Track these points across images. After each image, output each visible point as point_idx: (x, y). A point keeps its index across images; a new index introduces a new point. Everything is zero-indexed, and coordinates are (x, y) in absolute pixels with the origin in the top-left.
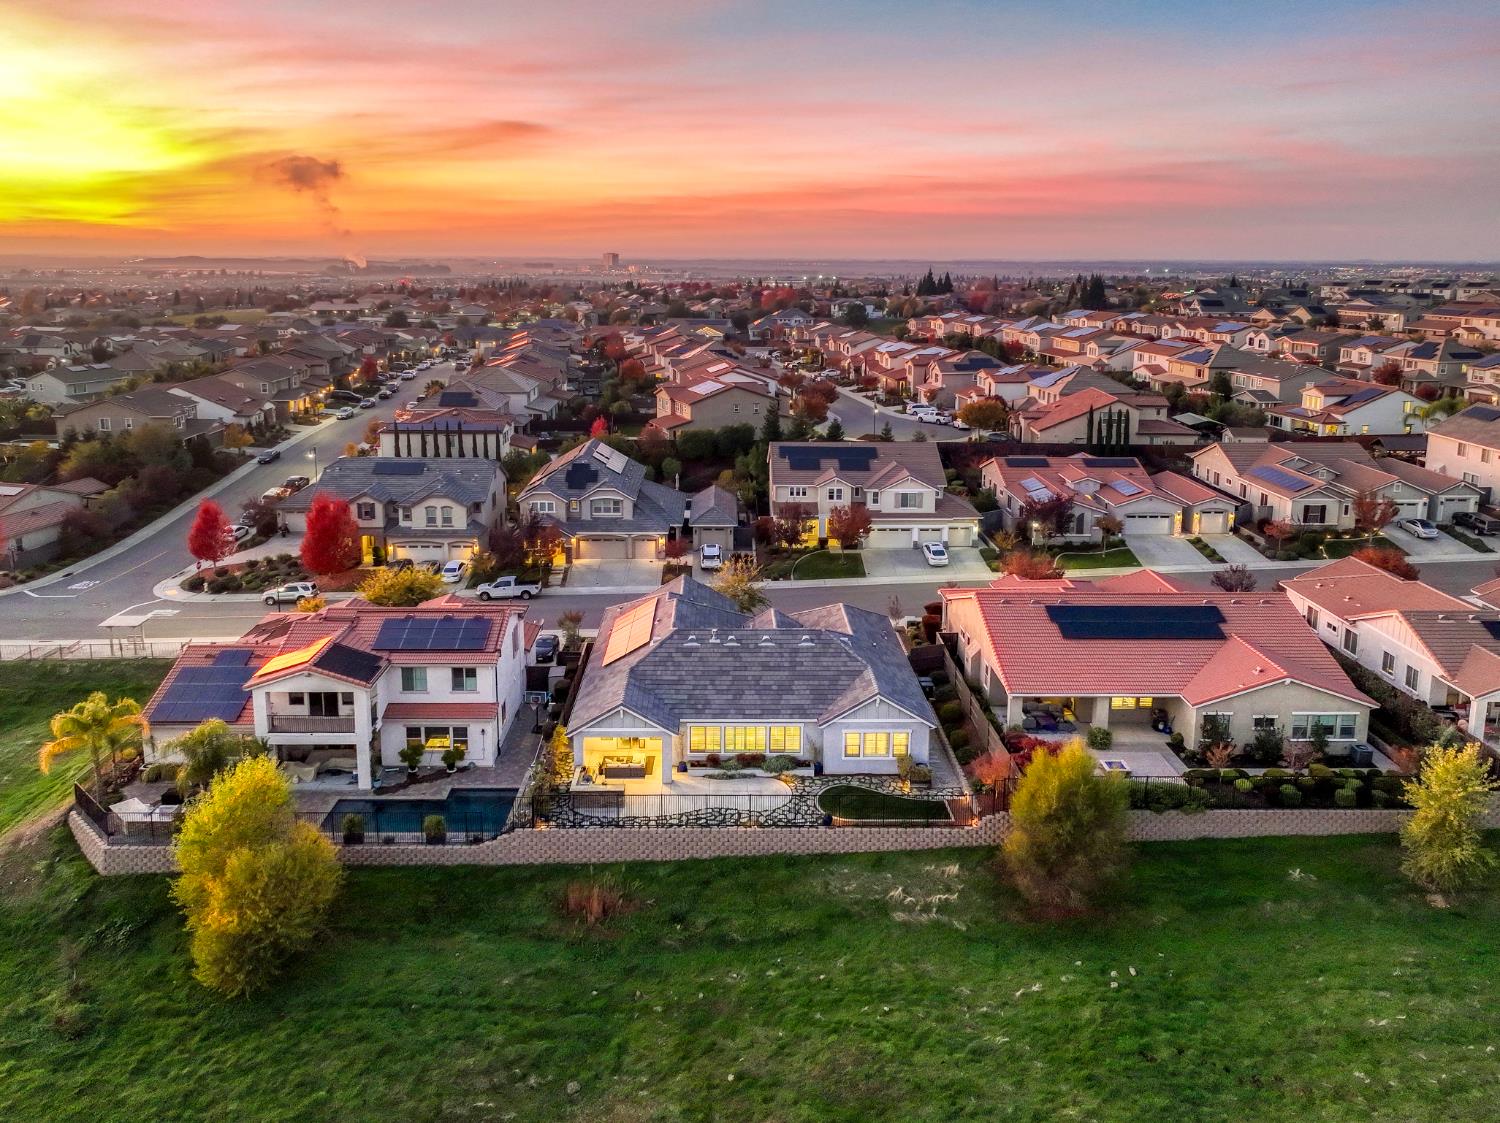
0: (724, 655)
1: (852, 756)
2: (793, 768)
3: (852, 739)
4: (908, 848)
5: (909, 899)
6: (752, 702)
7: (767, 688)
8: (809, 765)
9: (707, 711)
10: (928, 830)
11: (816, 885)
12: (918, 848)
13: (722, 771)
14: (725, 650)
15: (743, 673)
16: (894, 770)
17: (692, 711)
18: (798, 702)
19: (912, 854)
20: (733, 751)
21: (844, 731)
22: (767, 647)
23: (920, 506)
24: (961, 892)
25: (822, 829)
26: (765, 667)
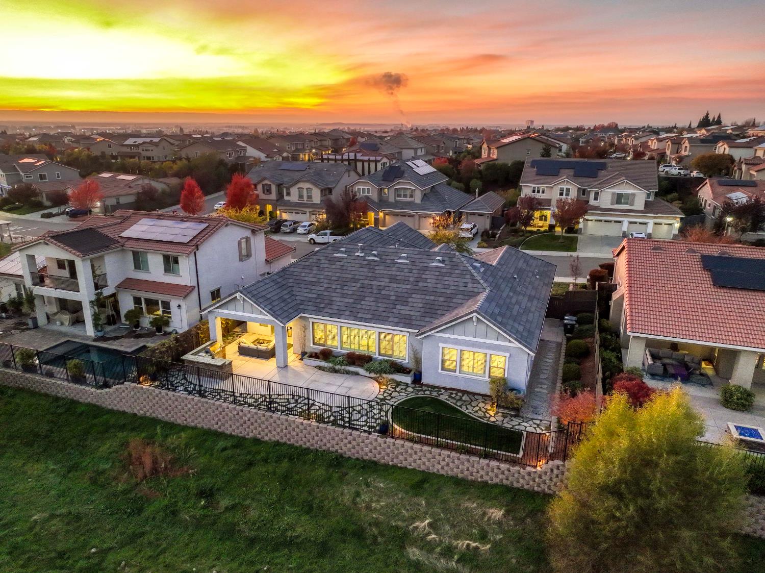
0: (362, 266)
1: (449, 370)
2: (391, 373)
3: (452, 354)
4: (460, 476)
5: (433, 536)
6: (368, 308)
7: (387, 297)
8: (409, 373)
9: (326, 310)
10: (484, 462)
11: (346, 494)
12: (470, 478)
13: (331, 365)
14: (365, 262)
15: (370, 283)
16: (487, 391)
17: (314, 308)
18: (408, 313)
19: (461, 484)
20: (347, 349)
21: (441, 345)
22: (401, 263)
23: (632, 205)
24: (495, 544)
25: (375, 435)
26: (393, 279)
